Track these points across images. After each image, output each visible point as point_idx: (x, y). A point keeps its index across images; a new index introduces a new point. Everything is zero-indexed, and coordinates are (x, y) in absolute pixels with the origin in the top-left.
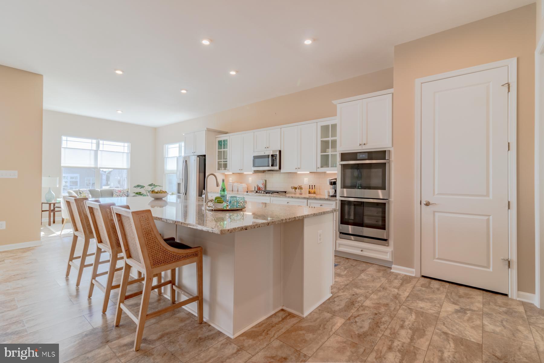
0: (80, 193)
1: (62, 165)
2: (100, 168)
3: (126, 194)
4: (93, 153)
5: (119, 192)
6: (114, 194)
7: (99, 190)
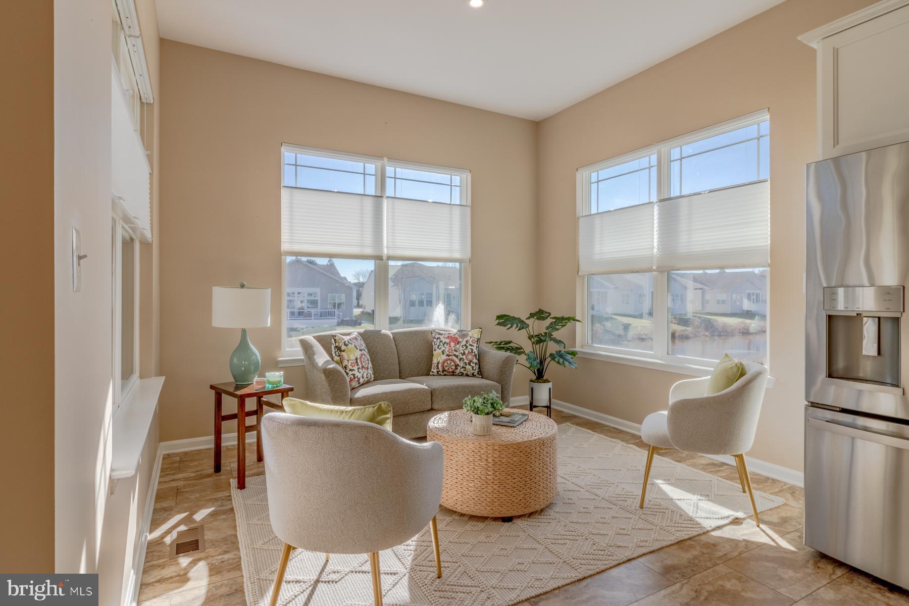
0: (339, 348)
1: (285, 247)
2: (389, 258)
3: (475, 350)
4: (369, 204)
5: (452, 344)
6: (435, 347)
7: (389, 333)
